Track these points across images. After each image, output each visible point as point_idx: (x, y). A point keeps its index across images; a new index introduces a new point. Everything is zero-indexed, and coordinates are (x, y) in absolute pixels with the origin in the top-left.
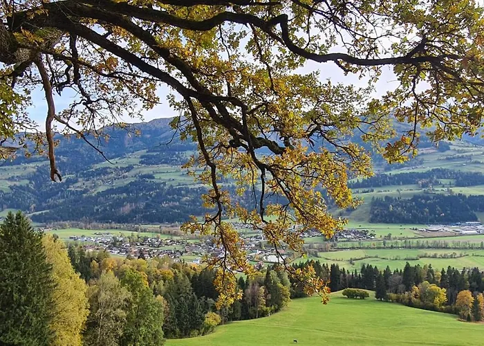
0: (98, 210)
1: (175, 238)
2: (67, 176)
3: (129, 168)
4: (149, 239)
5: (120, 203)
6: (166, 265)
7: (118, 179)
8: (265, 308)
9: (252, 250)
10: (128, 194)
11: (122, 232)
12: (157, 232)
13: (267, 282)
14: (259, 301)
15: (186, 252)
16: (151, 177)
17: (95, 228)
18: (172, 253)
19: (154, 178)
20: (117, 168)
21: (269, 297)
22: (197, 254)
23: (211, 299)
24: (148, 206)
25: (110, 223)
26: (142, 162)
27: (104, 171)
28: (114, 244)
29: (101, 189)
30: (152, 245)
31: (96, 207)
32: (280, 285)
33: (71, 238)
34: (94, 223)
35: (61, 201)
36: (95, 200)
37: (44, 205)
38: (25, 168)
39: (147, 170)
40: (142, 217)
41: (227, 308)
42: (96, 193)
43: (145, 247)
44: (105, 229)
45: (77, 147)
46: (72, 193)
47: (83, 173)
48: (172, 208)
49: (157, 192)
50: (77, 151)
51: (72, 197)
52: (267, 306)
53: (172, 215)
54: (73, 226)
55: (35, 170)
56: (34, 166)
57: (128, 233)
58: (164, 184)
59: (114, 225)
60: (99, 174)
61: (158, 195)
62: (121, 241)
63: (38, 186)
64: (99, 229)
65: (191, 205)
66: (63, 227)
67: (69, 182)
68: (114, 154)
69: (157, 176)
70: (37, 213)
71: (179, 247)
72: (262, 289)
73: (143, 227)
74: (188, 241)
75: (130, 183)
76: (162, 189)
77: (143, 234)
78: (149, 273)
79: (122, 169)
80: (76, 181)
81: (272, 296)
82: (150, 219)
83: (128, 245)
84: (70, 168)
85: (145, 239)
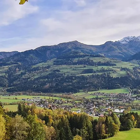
0: (34, 87)
1: (69, 100)
2: (21, 71)
3: (48, 67)
4: (57, 100)
5: (44, 84)
6: (62, 113)
7: (44, 72)
8: (105, 135)
9: (107, 106)
10: (48, 79)
11: (45, 97)
12: (61, 97)
13: (106, 122)
14: (102, 131)
15: (74, 107)
16: (58, 71)
17: (33, 95)
18: (67, 107)
19: (60, 71)
20: (43, 67)
21: (107, 129)
22: (79, 108)
23: (78, 129)
24: (57, 85)
25: (40, 93)
26: (54, 64)
27: (37, 69)
28: (41, 102)
29: (36, 77)
30: (58, 103)
31: (34, 85)
32: (114, 124)
33: (23, 99)
34: (33, 93)
35: (19, 82)
36: (33, 82)
37: (12, 84)
38: (4, 68)
39: (56, 68)
40: (54, 90)
41: (86, 134)
42: (34, 79)
43: (55, 104)
44: (37, 95)
45: (25, 58)
46: (24, 79)
47: (28, 70)
48: (68, 85)
49: (61, 78)
50: (25, 60)
51: (24, 81)
52: (106, 133)
53: (68, 89)
54: (24, 94)
55: (8, 69)
56: (7, 67)
57: (47, 97)
58: (65, 74)
59: (42, 93)
60: (35, 70)
61: (62, 79)
62: (44, 101)
63: (9, 76)
64: (35, 96)
65: (77, 84)
66: (20, 94)
67: (22, 74)
68: (42, 61)
69: (61, 70)
70: (9, 88)
71: (71, 105)
72: (104, 126)
73: (55, 94)
74: (75, 101)
75: (49, 74)
76: (64, 77)
77: (54, 98)
78: (53, 116)
79: (45, 67)
80: (25, 74)
81: (109, 129)
82: (58, 91)
83: (48, 103)
84: (23, 68)
85: (56, 100)
